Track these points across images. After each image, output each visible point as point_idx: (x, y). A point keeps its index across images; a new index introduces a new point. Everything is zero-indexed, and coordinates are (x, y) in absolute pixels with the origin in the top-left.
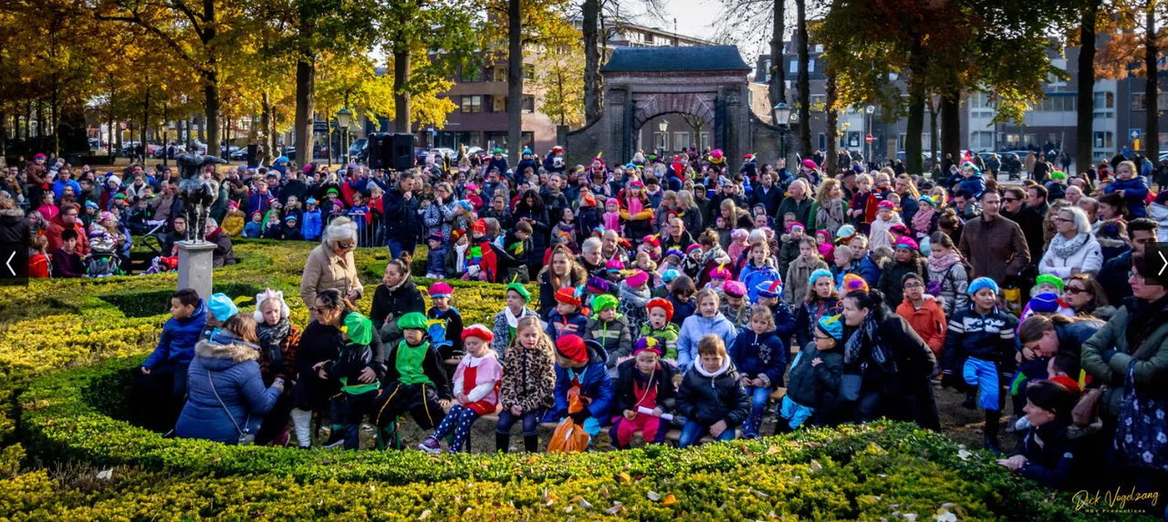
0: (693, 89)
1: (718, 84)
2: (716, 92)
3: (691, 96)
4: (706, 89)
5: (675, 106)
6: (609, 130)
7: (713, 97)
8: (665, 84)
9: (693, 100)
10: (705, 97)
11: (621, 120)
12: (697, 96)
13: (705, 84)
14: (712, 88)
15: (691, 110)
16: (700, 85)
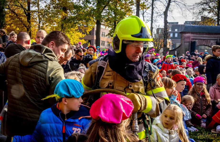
0: (210, 38)
1: (218, 37)
2: (217, 40)
3: (209, 41)
4: (214, 39)
5: (204, 43)
6: (184, 49)
7: (216, 41)
8: (202, 37)
9: (210, 42)
10: (213, 41)
11: (188, 47)
12: (211, 41)
13: (214, 37)
14: (216, 38)
15: (209, 45)
16: (212, 37)
